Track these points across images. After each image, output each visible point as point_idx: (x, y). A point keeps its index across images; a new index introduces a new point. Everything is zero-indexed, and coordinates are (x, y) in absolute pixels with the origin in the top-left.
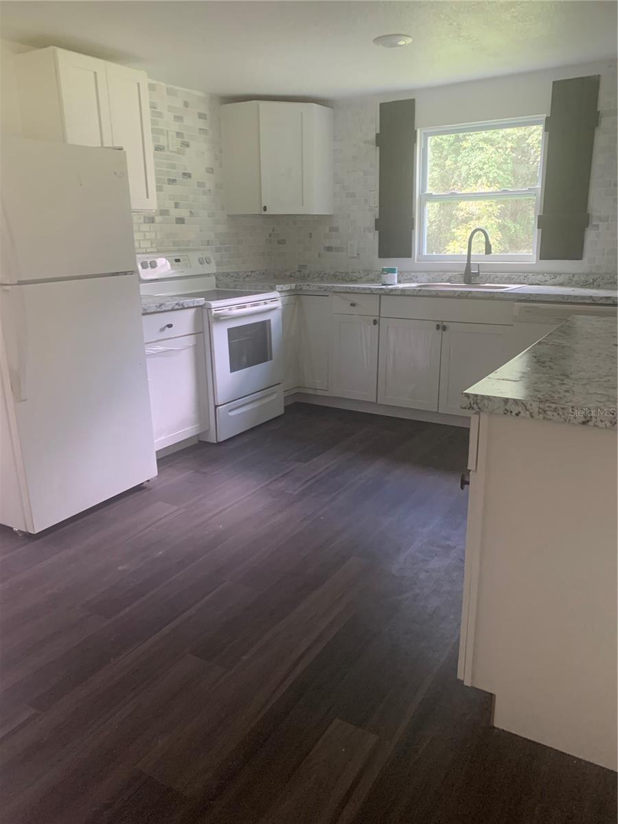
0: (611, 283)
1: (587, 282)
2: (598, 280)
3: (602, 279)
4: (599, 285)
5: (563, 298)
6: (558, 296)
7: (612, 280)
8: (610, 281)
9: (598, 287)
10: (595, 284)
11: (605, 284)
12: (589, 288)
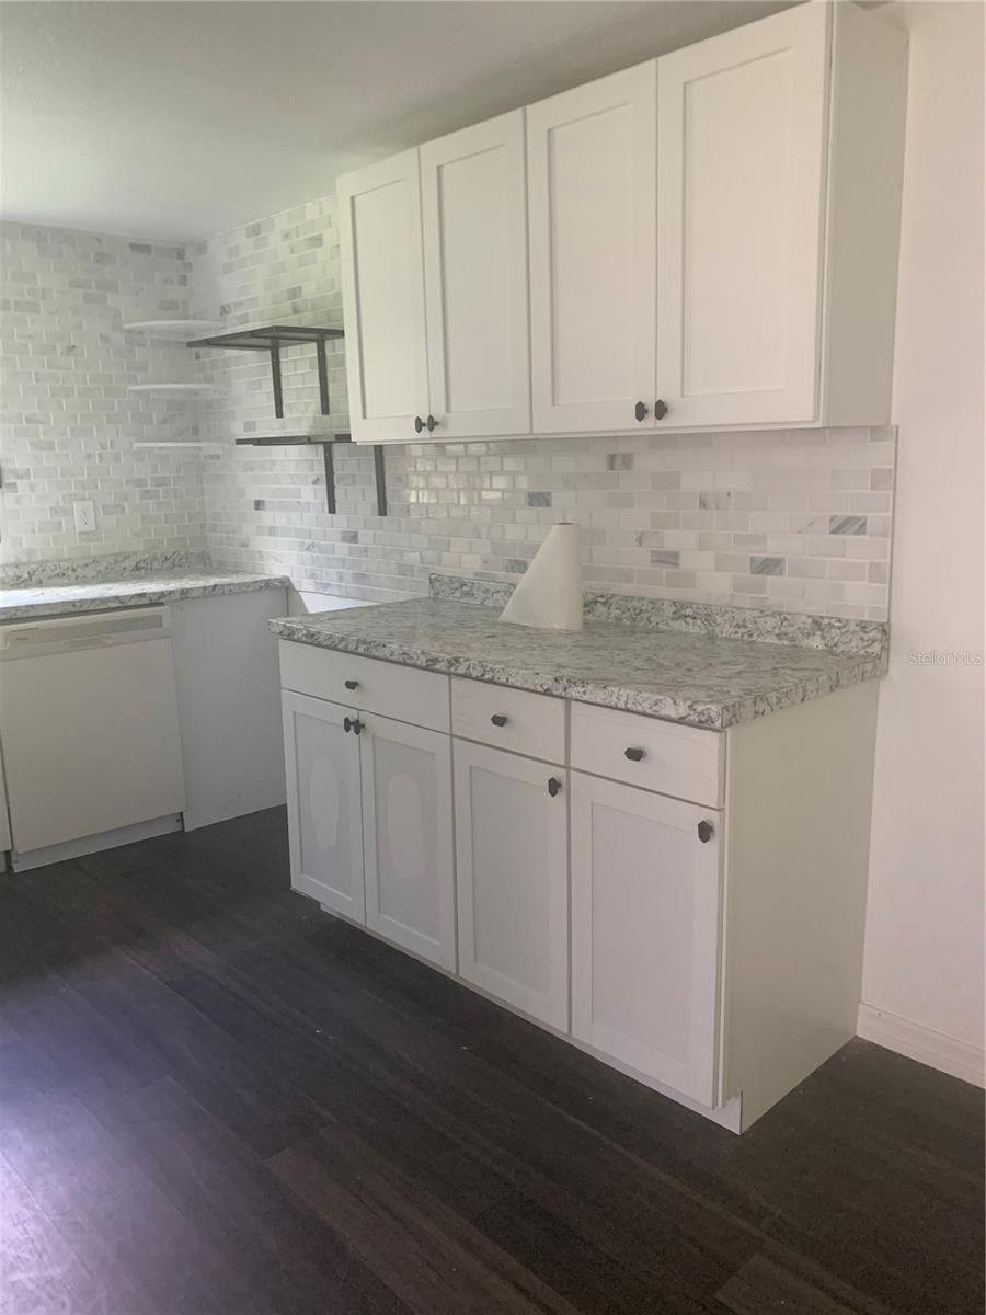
0: (58, 575)
1: (20, 577)
2: (37, 573)
3: (44, 570)
4: (41, 582)
5: (74, 606)
6: (64, 603)
7: (58, 571)
8: (56, 572)
9: (40, 584)
10: (33, 579)
11: (50, 577)
12: (26, 587)
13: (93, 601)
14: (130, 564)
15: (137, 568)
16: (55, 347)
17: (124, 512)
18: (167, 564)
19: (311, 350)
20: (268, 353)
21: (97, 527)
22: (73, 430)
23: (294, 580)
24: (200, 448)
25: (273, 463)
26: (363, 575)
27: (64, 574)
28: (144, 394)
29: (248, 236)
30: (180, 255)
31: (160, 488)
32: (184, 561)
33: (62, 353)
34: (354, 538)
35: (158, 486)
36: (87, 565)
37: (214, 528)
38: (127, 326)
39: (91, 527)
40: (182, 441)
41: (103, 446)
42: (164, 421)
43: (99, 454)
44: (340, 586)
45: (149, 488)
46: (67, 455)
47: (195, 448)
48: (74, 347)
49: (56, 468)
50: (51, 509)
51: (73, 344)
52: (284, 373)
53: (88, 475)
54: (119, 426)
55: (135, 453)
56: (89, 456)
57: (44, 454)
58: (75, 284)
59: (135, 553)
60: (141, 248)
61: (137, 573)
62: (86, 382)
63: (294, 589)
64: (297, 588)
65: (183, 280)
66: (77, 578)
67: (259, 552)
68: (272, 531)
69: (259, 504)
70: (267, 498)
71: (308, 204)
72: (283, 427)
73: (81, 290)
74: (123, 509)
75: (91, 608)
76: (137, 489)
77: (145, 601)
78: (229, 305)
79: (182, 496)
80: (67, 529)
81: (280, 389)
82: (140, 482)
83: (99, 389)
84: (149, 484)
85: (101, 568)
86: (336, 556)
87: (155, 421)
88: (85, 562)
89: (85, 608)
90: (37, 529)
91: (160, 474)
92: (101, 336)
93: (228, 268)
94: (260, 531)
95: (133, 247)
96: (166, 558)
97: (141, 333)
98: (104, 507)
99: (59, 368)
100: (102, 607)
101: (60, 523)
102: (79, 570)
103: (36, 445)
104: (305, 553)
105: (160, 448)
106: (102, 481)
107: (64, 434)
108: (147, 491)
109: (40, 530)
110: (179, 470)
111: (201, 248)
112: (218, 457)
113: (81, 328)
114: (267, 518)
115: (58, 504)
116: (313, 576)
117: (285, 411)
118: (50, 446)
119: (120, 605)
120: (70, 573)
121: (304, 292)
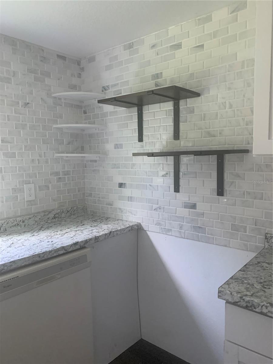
8: (14, 224)
13: (50, 252)
14: (51, 215)
15: (55, 218)
16: (18, 103)
17: (49, 189)
18: (68, 214)
19: (169, 106)
20: (135, 109)
21: (36, 198)
22: (26, 147)
23: (144, 225)
24: (85, 157)
25: (134, 165)
26: (200, 227)
27: (18, 225)
28: (61, 129)
29: (125, 50)
30: (79, 63)
31: (66, 177)
32: (75, 212)
33: (22, 106)
34: (194, 206)
35: (65, 175)
36: (30, 218)
37: (90, 195)
38: (53, 95)
39: (33, 198)
40: (76, 153)
41: (40, 156)
42: (69, 144)
43: (38, 159)
44: (180, 232)
45: (61, 176)
46: (23, 160)
47: (82, 157)
48: (28, 103)
49: (16, 167)
50: (12, 189)
51: (28, 102)
52: (145, 118)
53: (32, 171)
54: (49, 145)
55: (56, 159)
56: (33, 160)
57: (10, 160)
58: (31, 71)
59: (53, 210)
60: (62, 57)
61: (54, 220)
62: (33, 122)
63: (143, 229)
64: (145, 229)
65: (79, 76)
66: (25, 225)
67: (120, 209)
68: (130, 199)
69: (121, 185)
70: (127, 182)
71: (170, 28)
72: (142, 147)
73: (33, 75)
74: (49, 187)
75: (49, 257)
76: (55, 178)
77: (78, 247)
78: (108, 87)
79: (76, 180)
80: (20, 200)
81: (142, 127)
82: (57, 174)
83: (39, 125)
84: (61, 175)
85: (37, 219)
86: (177, 215)
87: (65, 144)
88: (29, 217)
89: (46, 257)
90: (4, 200)
91: (66, 169)
92: (41, 98)
93: (108, 68)
94: (121, 198)
95: (59, 56)
96: (68, 211)
97: (60, 99)
98: (39, 187)
99: (20, 114)
100: (55, 255)
101: (17, 196)
102: (26, 221)
103: (6, 155)
104: (153, 212)
105: (67, 157)
106: (39, 173)
107: (21, 149)
108: (60, 178)
109: (6, 201)
110: (74, 168)
111: (92, 59)
112: (96, 161)
113: (32, 94)
114: (127, 192)
115: (17, 186)
116: (158, 224)
117: (145, 138)
118: (13, 155)
119: (65, 252)
120: (21, 223)
121: (164, 75)
